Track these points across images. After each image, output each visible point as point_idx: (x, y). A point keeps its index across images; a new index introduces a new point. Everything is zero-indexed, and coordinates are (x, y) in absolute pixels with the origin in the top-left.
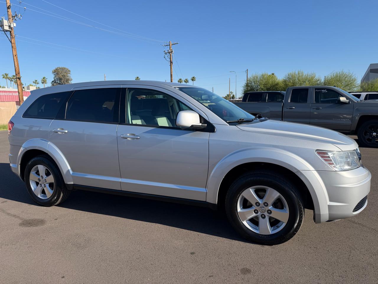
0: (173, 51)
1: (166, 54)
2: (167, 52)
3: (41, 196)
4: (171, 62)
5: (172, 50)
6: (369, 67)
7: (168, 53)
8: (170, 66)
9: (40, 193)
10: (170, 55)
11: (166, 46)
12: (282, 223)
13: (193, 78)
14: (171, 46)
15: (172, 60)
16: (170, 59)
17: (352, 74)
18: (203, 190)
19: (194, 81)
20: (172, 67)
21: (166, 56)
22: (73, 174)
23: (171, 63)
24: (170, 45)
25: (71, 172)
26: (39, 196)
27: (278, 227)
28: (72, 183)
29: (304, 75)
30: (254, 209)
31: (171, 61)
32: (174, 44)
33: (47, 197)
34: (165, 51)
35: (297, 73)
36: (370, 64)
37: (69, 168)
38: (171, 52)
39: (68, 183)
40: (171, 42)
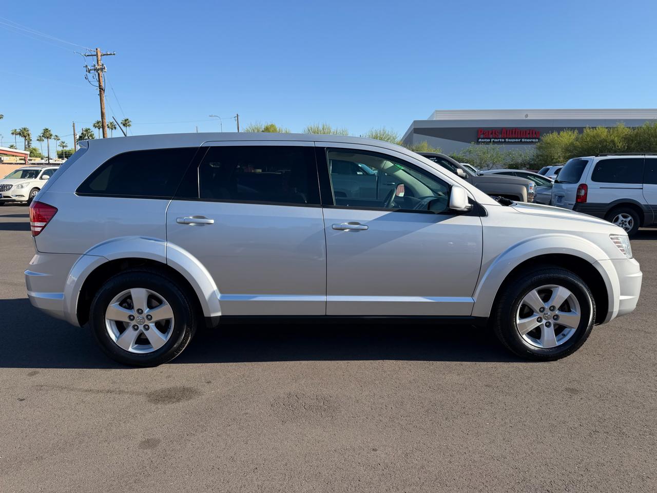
0: (106, 68)
1: (89, 72)
2: (93, 68)
3: (135, 349)
4: (101, 89)
5: (103, 65)
6: (412, 125)
7: (95, 70)
8: (99, 96)
9: (133, 343)
10: (99, 74)
11: (88, 56)
12: (569, 329)
13: (126, 120)
14: (99, 57)
15: (102, 84)
16: (99, 81)
17: (397, 134)
18: (468, 300)
19: (128, 127)
20: (104, 99)
21: (90, 76)
22: (221, 297)
23: (100, 91)
24: (97, 55)
25: (219, 296)
26: (130, 350)
27: (564, 335)
28: (219, 314)
29: (332, 131)
30: (537, 317)
31: (100, 86)
32: (107, 55)
33: (152, 347)
34: (86, 66)
35: (321, 128)
36: (412, 122)
37: (215, 287)
38: (102, 69)
39: (213, 315)
40: (99, 49)
